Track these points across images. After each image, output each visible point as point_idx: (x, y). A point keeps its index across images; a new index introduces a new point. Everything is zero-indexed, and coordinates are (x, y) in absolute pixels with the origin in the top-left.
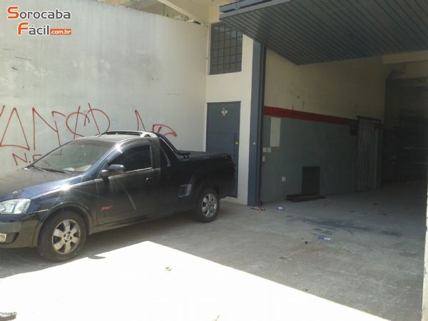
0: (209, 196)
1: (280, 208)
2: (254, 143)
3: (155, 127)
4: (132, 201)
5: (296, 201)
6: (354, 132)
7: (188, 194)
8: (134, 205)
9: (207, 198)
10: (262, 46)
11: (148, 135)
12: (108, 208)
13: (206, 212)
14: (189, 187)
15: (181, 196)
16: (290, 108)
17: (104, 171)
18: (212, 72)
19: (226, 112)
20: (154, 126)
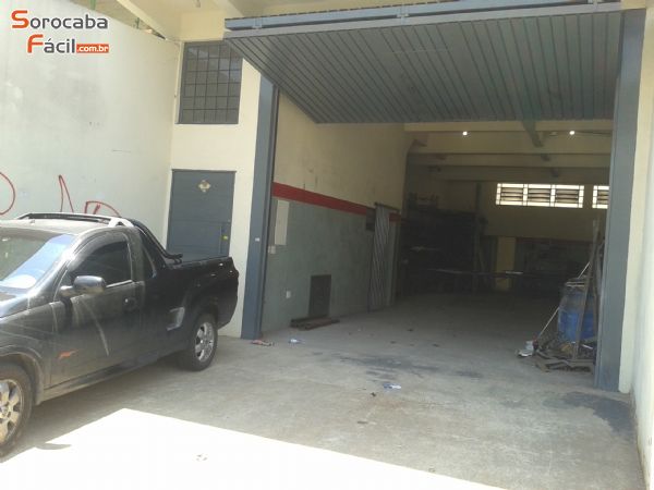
0: (205, 326)
1: (295, 341)
2: (258, 240)
3: (89, 205)
4: (104, 340)
5: (307, 329)
6: (370, 227)
7: (178, 325)
8: (106, 346)
9: (203, 329)
10: (274, 87)
11: (120, 224)
12: (69, 354)
13: (199, 354)
14: (181, 312)
15: (169, 329)
16: (301, 187)
17: (64, 288)
18: (182, 120)
19: (208, 186)
20: (87, 203)
